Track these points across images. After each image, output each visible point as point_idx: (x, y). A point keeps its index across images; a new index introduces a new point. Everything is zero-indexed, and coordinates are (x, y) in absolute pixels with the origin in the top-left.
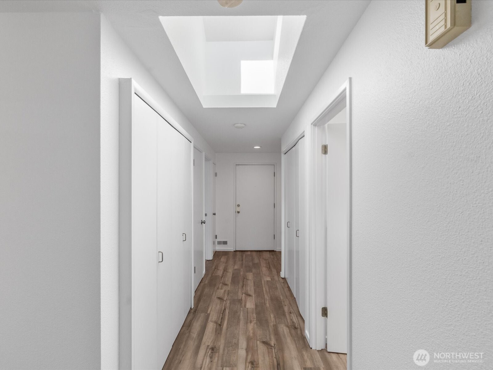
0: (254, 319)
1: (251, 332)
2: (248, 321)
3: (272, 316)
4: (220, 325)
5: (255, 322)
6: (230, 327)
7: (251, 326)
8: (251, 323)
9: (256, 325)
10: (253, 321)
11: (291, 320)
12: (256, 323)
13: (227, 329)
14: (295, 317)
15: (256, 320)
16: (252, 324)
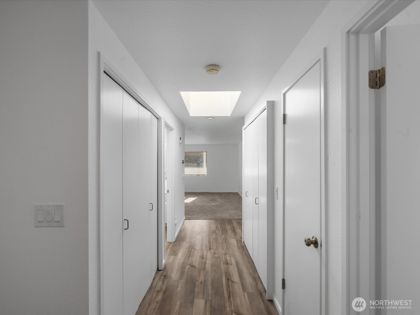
0: (198, 286)
1: (202, 274)
2: (204, 283)
3: (179, 289)
4: (228, 280)
5: (197, 283)
6: (219, 278)
7: (202, 278)
8: (201, 282)
9: (197, 280)
10: (199, 283)
11: (163, 284)
12: (196, 281)
13: (221, 276)
14: (157, 287)
15: (196, 284)
16: (200, 280)
